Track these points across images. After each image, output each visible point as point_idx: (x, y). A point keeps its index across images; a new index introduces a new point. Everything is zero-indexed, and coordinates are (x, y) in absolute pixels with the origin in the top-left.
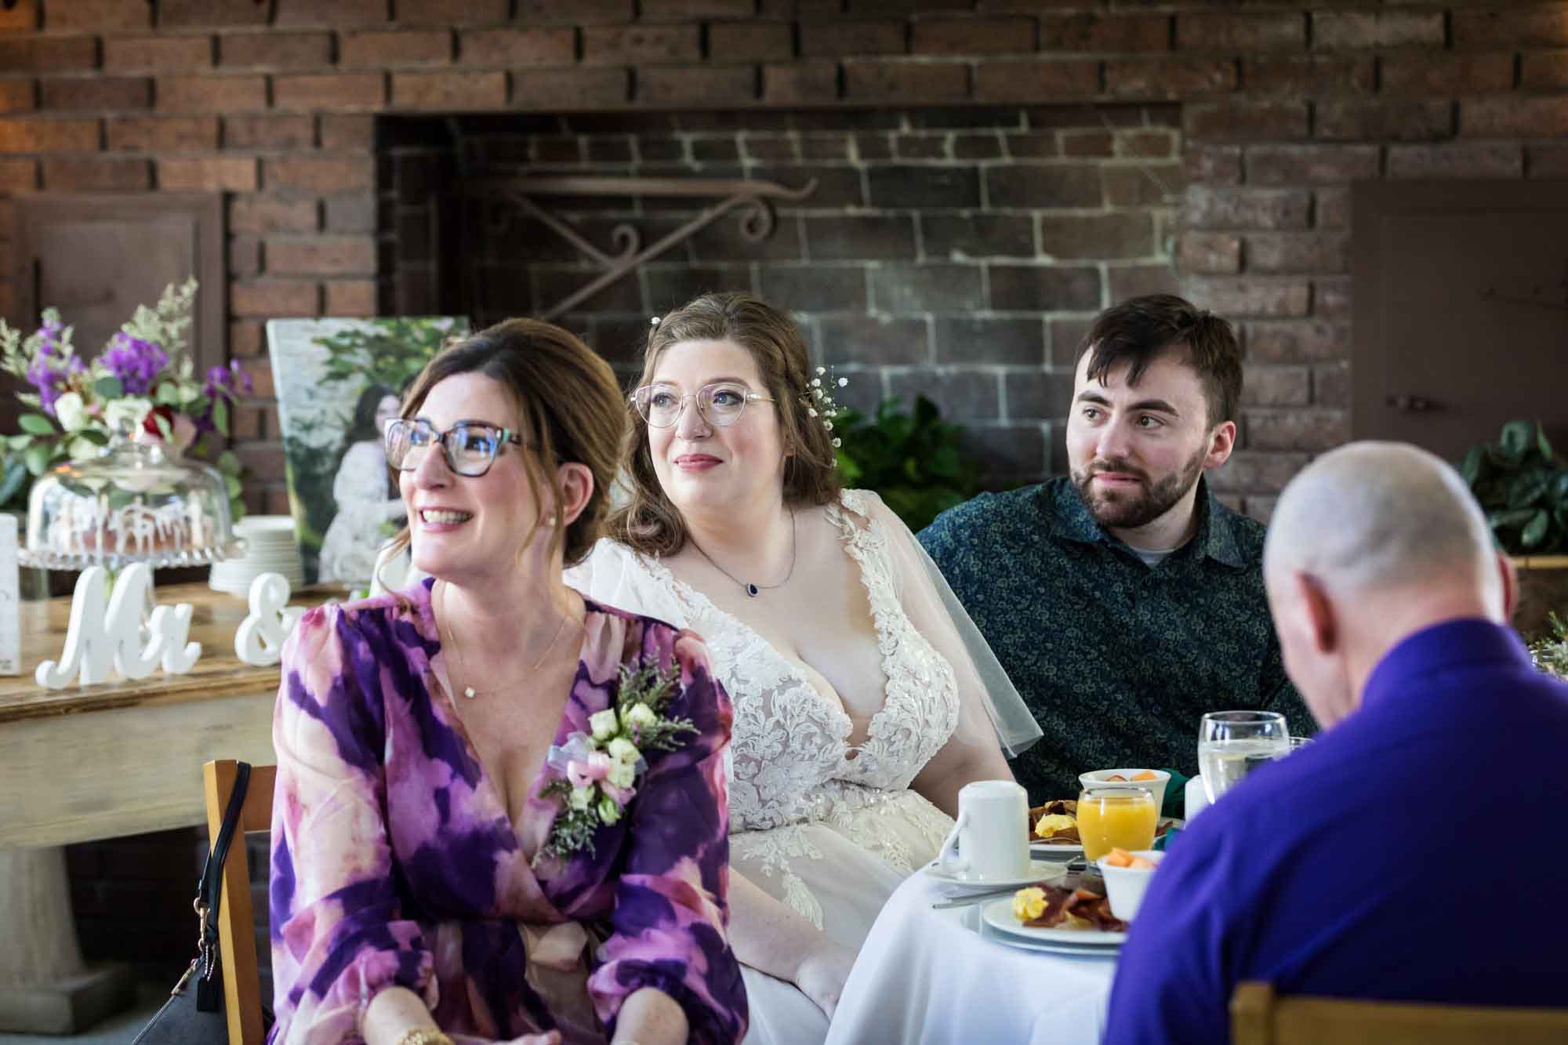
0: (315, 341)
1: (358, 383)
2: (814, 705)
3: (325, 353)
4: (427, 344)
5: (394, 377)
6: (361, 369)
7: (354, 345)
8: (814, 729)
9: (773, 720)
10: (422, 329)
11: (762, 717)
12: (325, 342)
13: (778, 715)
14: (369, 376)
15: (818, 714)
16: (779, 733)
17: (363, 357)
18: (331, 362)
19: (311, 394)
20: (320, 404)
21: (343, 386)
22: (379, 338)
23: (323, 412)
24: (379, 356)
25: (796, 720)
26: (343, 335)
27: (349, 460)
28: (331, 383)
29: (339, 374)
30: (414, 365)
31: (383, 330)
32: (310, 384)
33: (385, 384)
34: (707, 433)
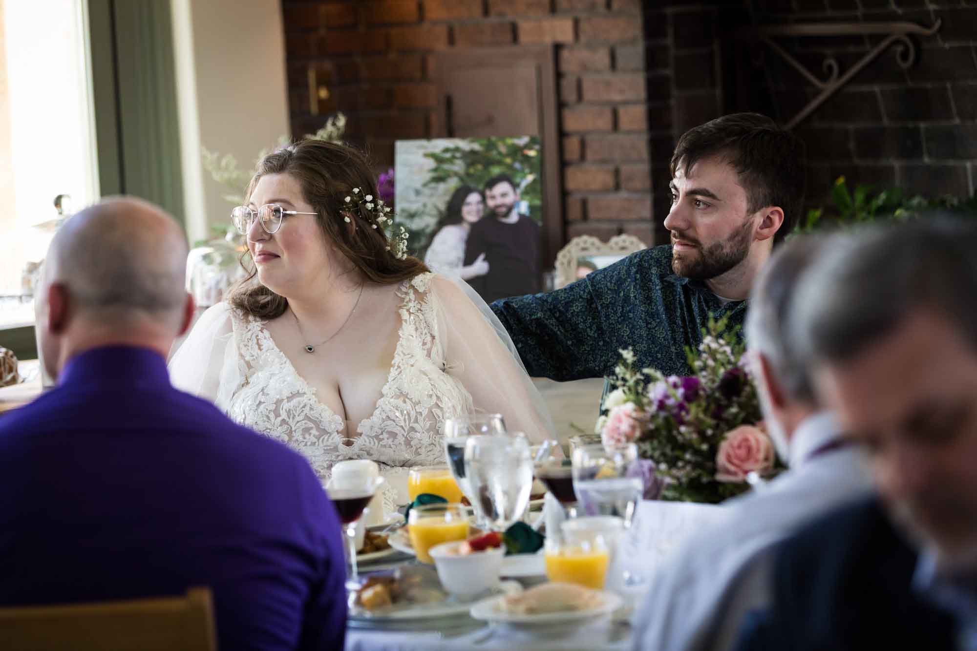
0: (426, 155)
1: (453, 184)
2: (311, 409)
3: (431, 163)
4: (507, 155)
5: (479, 179)
6: (456, 174)
7: (454, 157)
8: (311, 425)
9: (279, 419)
10: (505, 144)
11: (272, 416)
12: (433, 156)
13: (284, 415)
14: (461, 179)
15: (314, 414)
16: (286, 427)
17: (459, 166)
18: (435, 170)
19: (418, 193)
20: (423, 199)
21: (442, 186)
22: (473, 152)
23: (425, 205)
24: (470, 165)
25: (297, 419)
26: (446, 150)
27: (438, 240)
28: (433, 185)
29: (439, 178)
30: (496, 171)
31: (476, 147)
32: (418, 185)
33: (472, 185)
34: (266, 237)
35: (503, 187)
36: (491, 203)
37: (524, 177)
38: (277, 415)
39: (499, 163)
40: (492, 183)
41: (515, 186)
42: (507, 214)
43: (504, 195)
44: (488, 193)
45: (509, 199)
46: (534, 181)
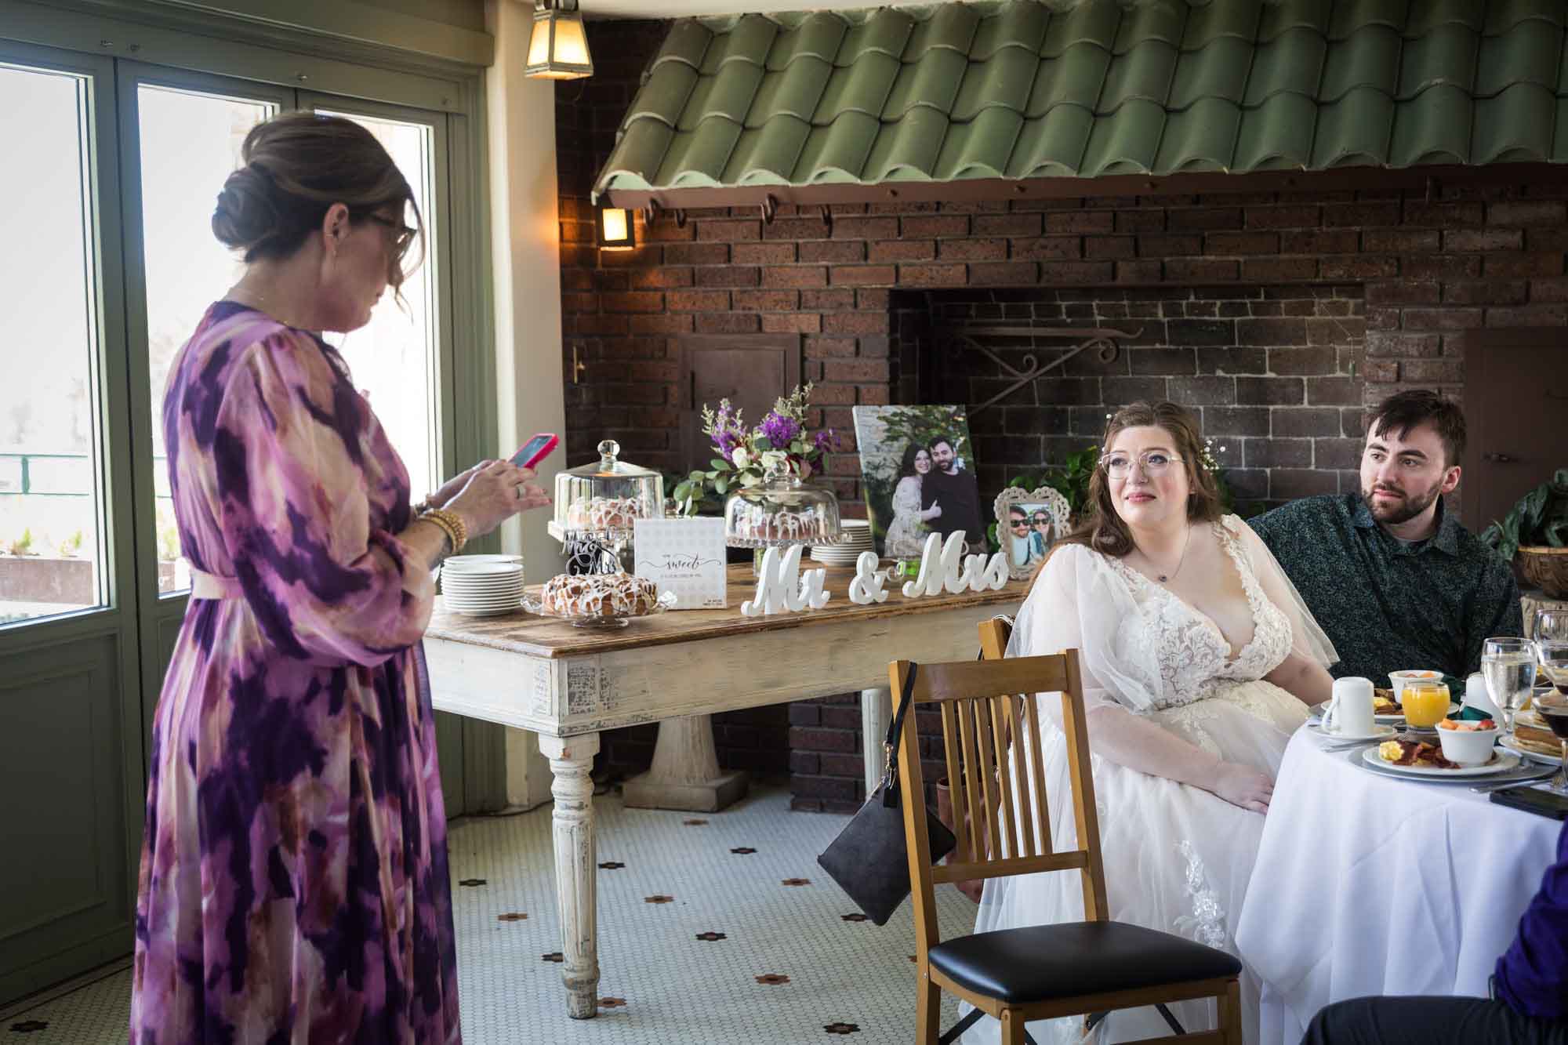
0: (879, 418)
1: (904, 442)
2: (1209, 637)
3: (884, 425)
4: (943, 421)
5: (924, 440)
6: (906, 434)
7: (901, 420)
8: (1210, 651)
9: (1183, 645)
10: (939, 411)
11: (1178, 642)
12: (884, 418)
13: (1187, 642)
14: (910, 439)
15: (1211, 642)
16: (1188, 652)
17: (906, 428)
18: (888, 430)
19: (878, 449)
20: (883, 455)
21: (896, 444)
22: (915, 416)
23: (885, 459)
24: (915, 427)
25: (1198, 645)
26: (895, 414)
27: (900, 487)
28: (889, 443)
29: (894, 438)
30: (935, 432)
31: (917, 412)
32: (877, 442)
33: (919, 444)
34: (1146, 481)
35: (942, 446)
36: (935, 459)
37: (957, 439)
38: (1182, 642)
39: (937, 426)
40: (934, 442)
41: (952, 446)
42: (949, 468)
43: (944, 452)
44: (932, 450)
45: (949, 456)
46: (965, 441)
